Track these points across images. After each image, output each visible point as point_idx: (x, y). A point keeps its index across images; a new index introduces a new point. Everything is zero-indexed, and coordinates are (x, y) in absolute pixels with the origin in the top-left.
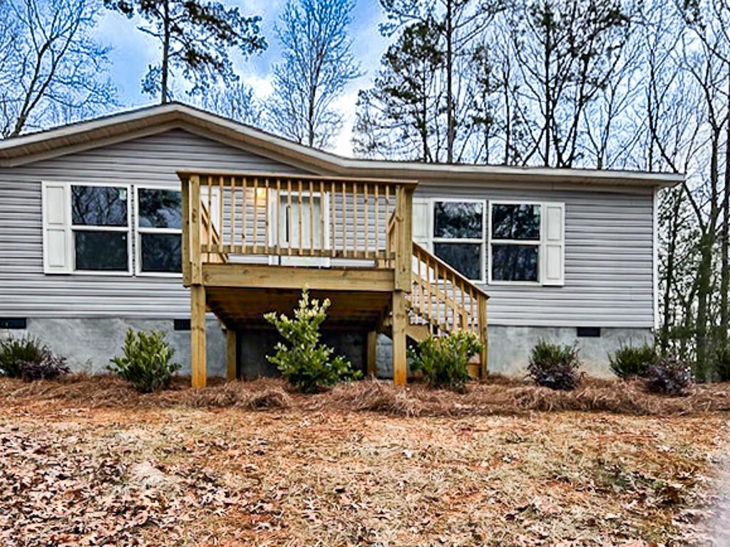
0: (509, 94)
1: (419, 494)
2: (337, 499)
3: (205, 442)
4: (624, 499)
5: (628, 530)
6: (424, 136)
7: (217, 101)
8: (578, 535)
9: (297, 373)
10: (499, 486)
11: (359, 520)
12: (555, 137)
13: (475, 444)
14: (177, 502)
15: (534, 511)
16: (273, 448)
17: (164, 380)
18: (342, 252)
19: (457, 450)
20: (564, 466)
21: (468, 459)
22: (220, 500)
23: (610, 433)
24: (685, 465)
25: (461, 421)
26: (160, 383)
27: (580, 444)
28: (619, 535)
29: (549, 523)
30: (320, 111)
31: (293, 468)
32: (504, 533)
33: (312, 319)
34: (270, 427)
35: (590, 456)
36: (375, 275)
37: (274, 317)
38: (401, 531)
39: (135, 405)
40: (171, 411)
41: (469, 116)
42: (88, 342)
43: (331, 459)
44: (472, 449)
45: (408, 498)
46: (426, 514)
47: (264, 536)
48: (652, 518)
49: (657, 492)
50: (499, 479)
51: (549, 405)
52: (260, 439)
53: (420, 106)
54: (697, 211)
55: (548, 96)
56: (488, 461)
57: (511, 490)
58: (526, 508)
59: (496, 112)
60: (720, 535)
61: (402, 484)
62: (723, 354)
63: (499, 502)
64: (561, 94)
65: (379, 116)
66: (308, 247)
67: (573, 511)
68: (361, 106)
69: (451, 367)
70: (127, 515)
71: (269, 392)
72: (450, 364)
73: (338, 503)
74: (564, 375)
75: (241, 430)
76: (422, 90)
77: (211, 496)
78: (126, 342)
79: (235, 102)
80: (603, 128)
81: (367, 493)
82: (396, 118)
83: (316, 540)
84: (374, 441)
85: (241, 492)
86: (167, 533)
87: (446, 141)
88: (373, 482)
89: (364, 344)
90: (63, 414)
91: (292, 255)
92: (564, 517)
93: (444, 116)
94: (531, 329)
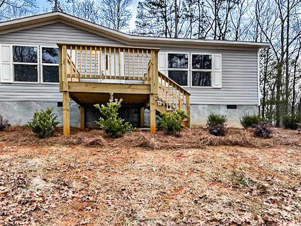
0: (200, 5)
1: (157, 191)
2: (122, 194)
3: (66, 164)
4: (244, 191)
5: (245, 207)
6: (166, 21)
7: (79, 6)
8: (224, 210)
9: (108, 129)
10: (192, 186)
11: (130, 205)
12: (219, 23)
13: (182, 164)
14: (50, 197)
15: (206, 198)
16: (96, 168)
17: (51, 133)
18: (128, 77)
19: (175, 167)
20: (219, 174)
21: (179, 171)
22: (70, 195)
23: (239, 157)
24: (269, 173)
25: (177, 151)
26: (49, 134)
27: (226, 163)
28: (241, 210)
29: (212, 205)
30: (123, 10)
31: (104, 178)
32: (193, 210)
33: (115, 106)
34: (95, 156)
35: (230, 169)
36: (142, 87)
37: (98, 106)
38: (149, 211)
39: (37, 145)
40: (53, 147)
41: (184, 14)
42: (20, 112)
43: (121, 173)
44: (181, 167)
45: (152, 193)
46: (160, 201)
47: (88, 215)
48: (255, 201)
49: (258, 188)
50: (192, 182)
51: (214, 143)
52: (91, 163)
53: (164, 9)
54: (276, 53)
55: (216, 7)
56: (187, 172)
57: (197, 188)
58: (202, 197)
59: (194, 12)
60: (284, 210)
61: (150, 185)
62: (286, 118)
63: (192, 193)
64: (221, 6)
65: (147, 13)
66: (114, 75)
67: (222, 198)
68: (139, 8)
69: (174, 126)
70: (27, 205)
71: (96, 139)
72: (173, 124)
73: (122, 196)
74: (221, 129)
75: (82, 158)
76: (165, 3)
77: (66, 193)
78: (34, 117)
79: (86, 7)
80: (238, 20)
81: (135, 190)
82: (154, 14)
83: (111, 216)
84: (140, 163)
85: (80, 190)
86: (44, 214)
87: (175, 24)
88: (138, 184)
89: (139, 112)
90: (4, 150)
91: (107, 78)
92: (218, 201)
93: (174, 14)
94: (208, 106)
